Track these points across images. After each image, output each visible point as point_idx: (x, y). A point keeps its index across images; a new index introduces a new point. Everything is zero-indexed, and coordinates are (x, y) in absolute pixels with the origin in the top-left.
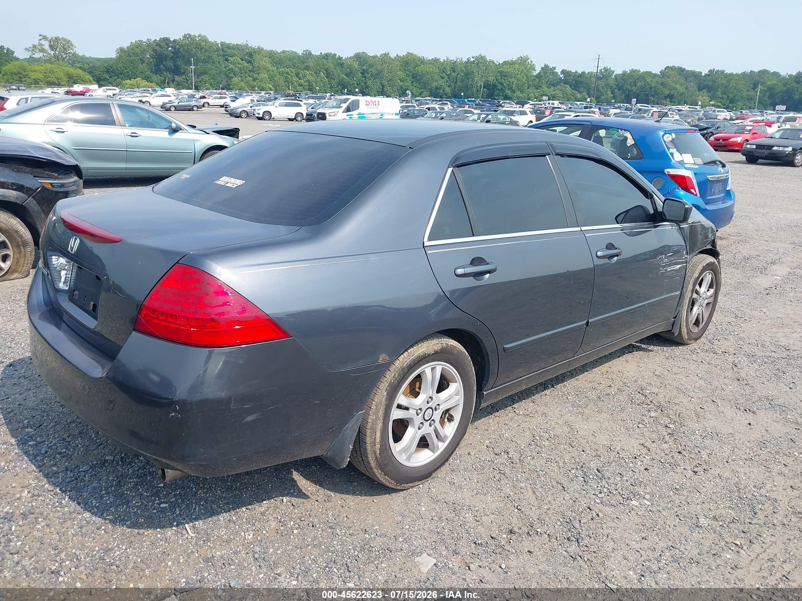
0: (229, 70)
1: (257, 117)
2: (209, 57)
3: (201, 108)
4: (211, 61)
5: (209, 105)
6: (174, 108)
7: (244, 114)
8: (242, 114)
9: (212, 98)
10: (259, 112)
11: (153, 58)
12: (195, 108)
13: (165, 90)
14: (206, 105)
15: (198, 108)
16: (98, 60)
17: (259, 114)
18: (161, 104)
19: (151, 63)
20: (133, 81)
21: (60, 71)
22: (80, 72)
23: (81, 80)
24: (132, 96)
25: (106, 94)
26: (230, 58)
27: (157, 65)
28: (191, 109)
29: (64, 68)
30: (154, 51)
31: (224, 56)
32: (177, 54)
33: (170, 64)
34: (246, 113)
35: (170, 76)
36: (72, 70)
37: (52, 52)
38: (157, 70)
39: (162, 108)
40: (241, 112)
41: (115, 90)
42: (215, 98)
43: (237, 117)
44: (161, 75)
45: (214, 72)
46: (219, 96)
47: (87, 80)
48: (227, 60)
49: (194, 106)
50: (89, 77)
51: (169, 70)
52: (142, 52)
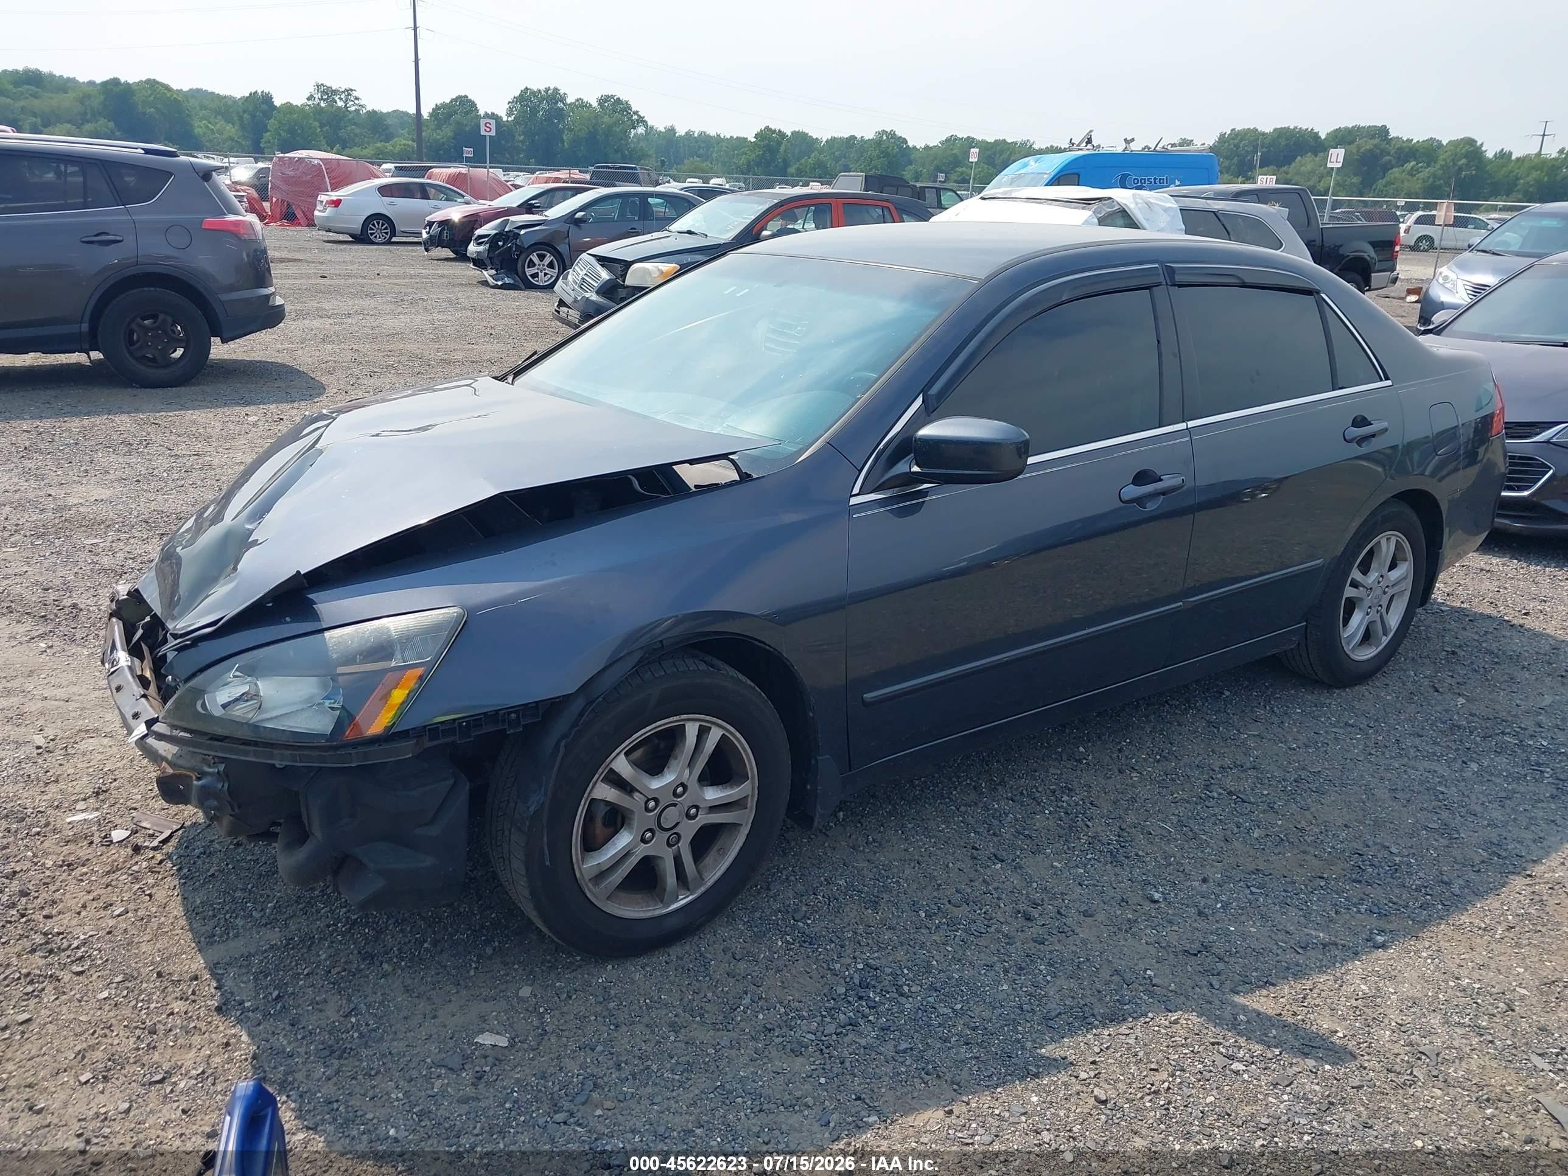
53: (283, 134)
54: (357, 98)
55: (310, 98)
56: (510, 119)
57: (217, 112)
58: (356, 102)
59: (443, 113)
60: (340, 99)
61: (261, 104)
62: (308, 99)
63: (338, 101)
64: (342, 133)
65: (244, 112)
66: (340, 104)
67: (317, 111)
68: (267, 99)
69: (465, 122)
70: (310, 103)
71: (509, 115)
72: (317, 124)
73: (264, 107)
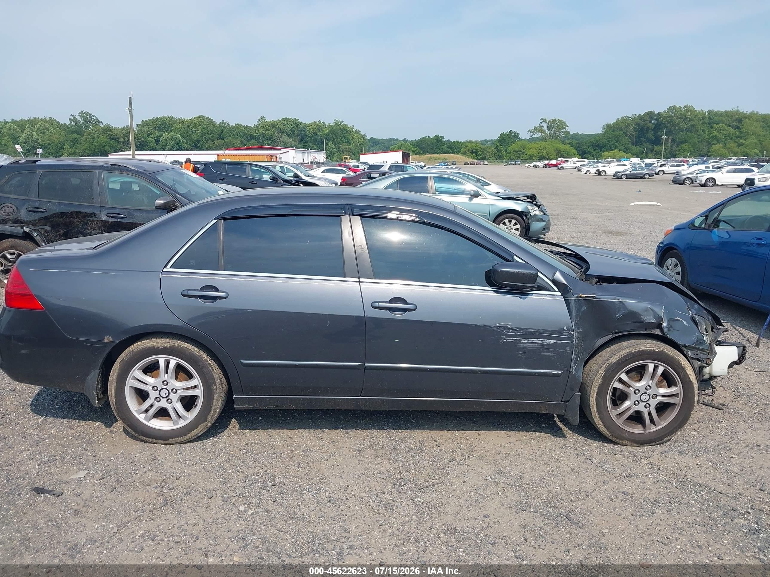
0: (712, 137)
1: (700, 184)
2: (692, 126)
3: (653, 176)
4: (694, 129)
5: (664, 173)
6: (625, 176)
7: (688, 182)
8: (685, 182)
9: (669, 165)
10: (701, 178)
11: (636, 131)
12: (647, 176)
13: (631, 160)
14: (661, 173)
15: (649, 176)
16: (589, 136)
17: (701, 181)
18: (614, 173)
19: (633, 135)
20: (611, 153)
21: (551, 147)
22: (567, 147)
23: (567, 154)
24: (592, 167)
25: (575, 165)
26: (714, 125)
27: (639, 137)
28: (642, 177)
29: (555, 145)
30: (638, 124)
31: (709, 124)
32: (660, 125)
33: (650, 135)
34: (690, 181)
35: (650, 147)
36: (561, 146)
37: (549, 132)
38: (638, 142)
39: (614, 176)
40: (685, 179)
41: (584, 161)
42: (671, 166)
43: (680, 184)
44: (641, 146)
45: (696, 140)
46: (676, 164)
47: (572, 154)
48: (712, 127)
49: (645, 174)
50: (574, 151)
51: (649, 140)
52: (626, 127)
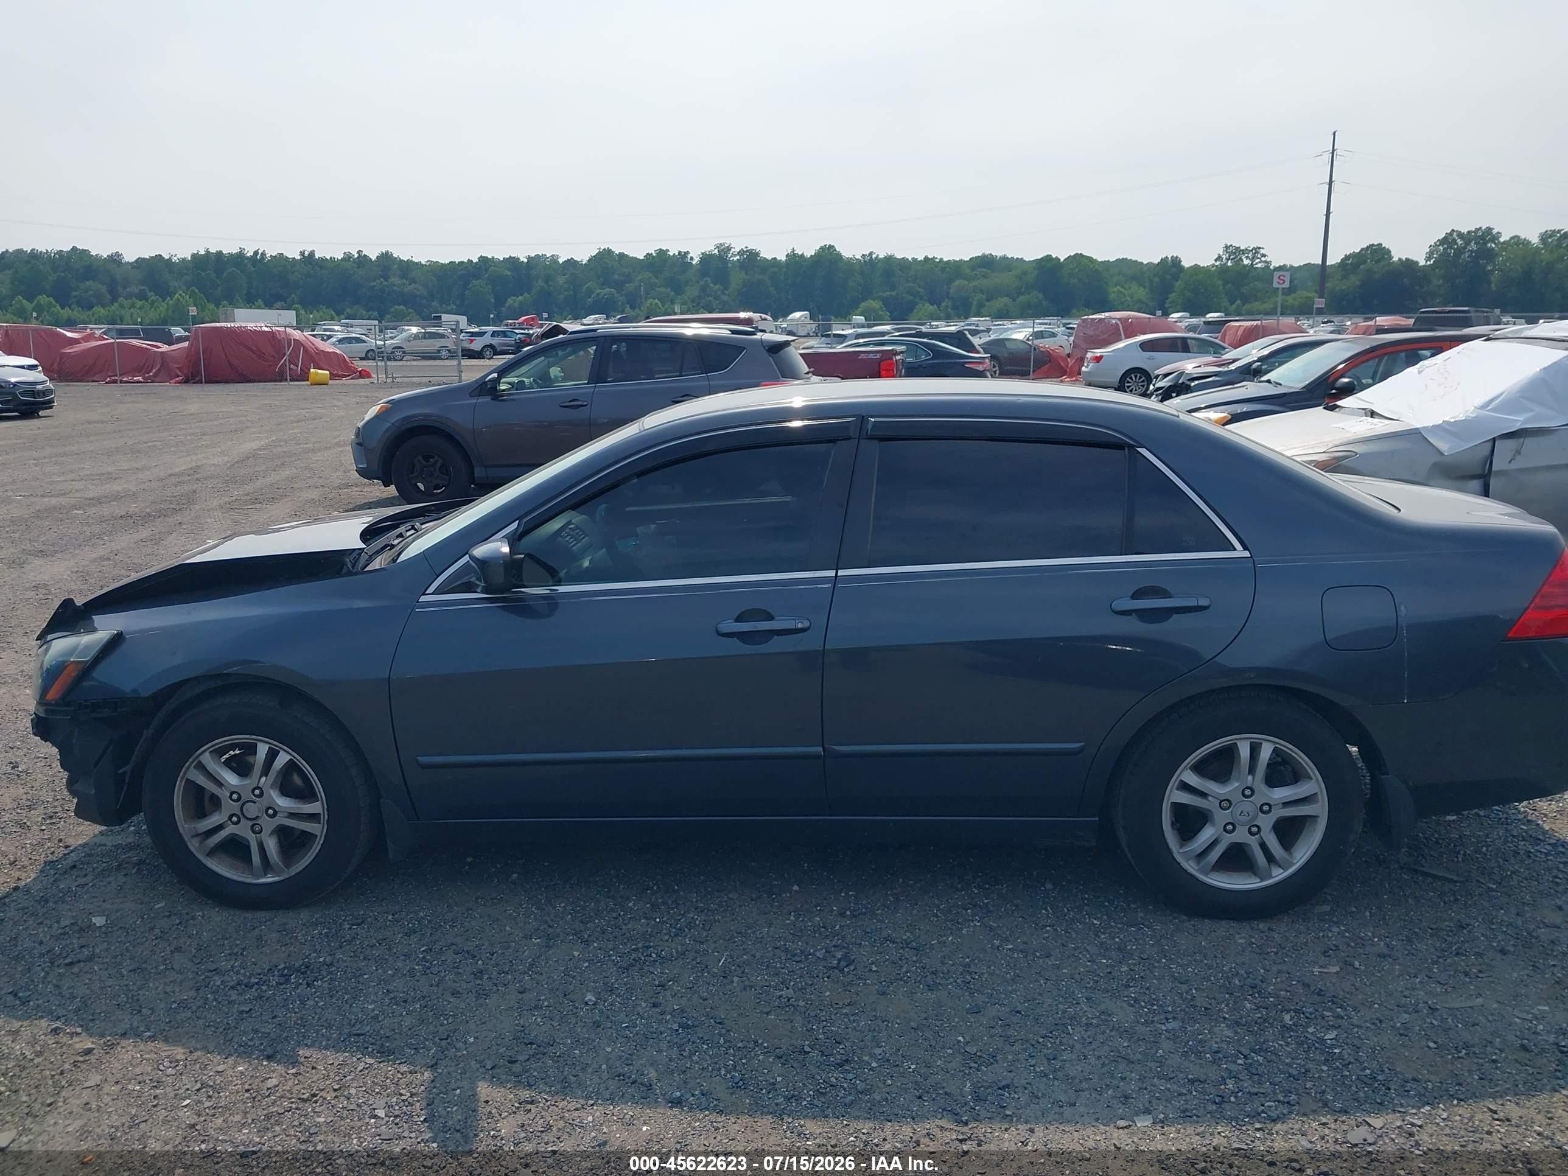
53: (1188, 294)
54: (1264, 255)
55: (1219, 258)
56: (1428, 263)
57: (1134, 278)
58: (1263, 259)
59: (1353, 263)
60: (1247, 257)
61: (1171, 268)
62: (1216, 260)
63: (1244, 260)
64: (1245, 290)
65: (1155, 275)
66: (1246, 262)
67: (1222, 270)
68: (1176, 261)
69: (1376, 270)
70: (1218, 263)
71: (1428, 259)
72: (1220, 282)
73: (1174, 270)
